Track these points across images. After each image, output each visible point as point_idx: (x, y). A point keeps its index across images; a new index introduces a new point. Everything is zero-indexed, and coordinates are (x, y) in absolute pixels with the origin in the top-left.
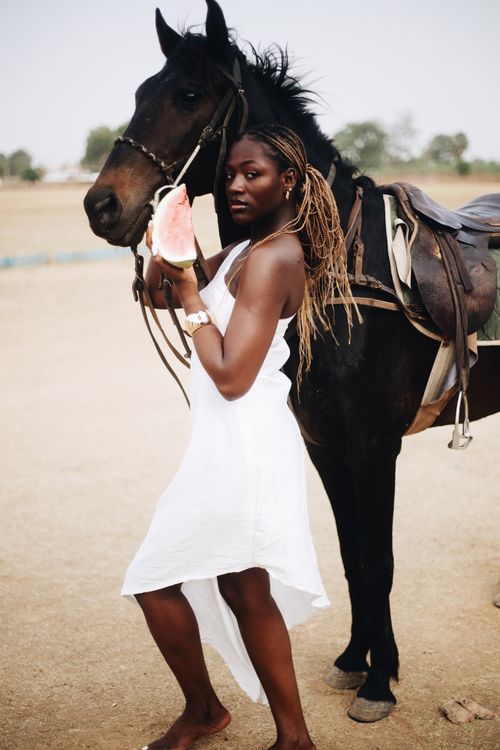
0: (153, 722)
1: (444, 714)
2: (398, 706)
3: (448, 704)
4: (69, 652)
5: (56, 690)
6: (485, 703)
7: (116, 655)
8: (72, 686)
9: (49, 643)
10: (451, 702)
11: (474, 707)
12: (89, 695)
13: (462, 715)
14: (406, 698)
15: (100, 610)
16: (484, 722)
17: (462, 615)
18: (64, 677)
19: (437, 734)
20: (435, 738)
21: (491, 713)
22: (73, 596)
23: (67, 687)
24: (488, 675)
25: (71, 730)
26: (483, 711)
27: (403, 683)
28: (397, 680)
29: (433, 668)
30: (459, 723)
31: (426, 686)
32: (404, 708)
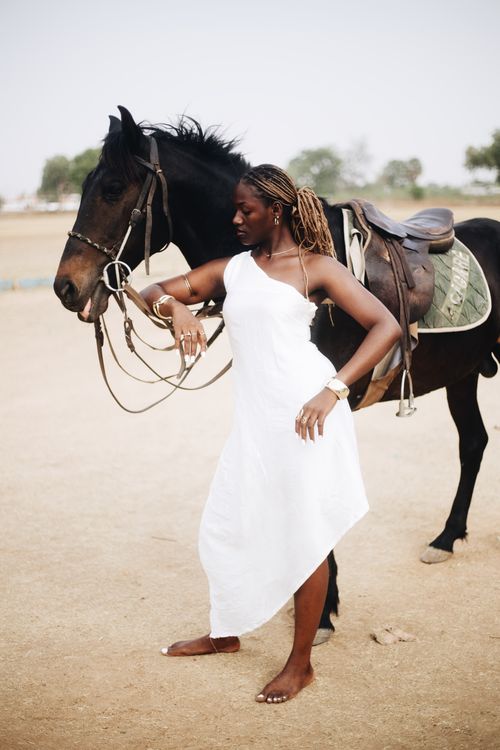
0: (134, 649)
1: (375, 639)
2: (336, 634)
3: (377, 632)
4: (60, 604)
5: (51, 630)
6: (409, 629)
7: (100, 604)
8: (64, 627)
9: (43, 598)
10: (380, 629)
11: (399, 633)
12: (79, 633)
13: (388, 639)
14: (343, 629)
15: (83, 572)
16: (406, 644)
17: (393, 569)
18: (57, 621)
19: (368, 653)
20: (366, 655)
21: (413, 637)
22: (60, 563)
23: (60, 628)
24: (413, 611)
25: (66, 658)
26: (406, 636)
27: (341, 617)
28: (337, 615)
29: (367, 607)
30: (386, 645)
31: (360, 620)
32: (342, 635)
